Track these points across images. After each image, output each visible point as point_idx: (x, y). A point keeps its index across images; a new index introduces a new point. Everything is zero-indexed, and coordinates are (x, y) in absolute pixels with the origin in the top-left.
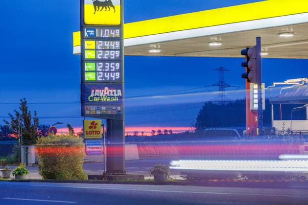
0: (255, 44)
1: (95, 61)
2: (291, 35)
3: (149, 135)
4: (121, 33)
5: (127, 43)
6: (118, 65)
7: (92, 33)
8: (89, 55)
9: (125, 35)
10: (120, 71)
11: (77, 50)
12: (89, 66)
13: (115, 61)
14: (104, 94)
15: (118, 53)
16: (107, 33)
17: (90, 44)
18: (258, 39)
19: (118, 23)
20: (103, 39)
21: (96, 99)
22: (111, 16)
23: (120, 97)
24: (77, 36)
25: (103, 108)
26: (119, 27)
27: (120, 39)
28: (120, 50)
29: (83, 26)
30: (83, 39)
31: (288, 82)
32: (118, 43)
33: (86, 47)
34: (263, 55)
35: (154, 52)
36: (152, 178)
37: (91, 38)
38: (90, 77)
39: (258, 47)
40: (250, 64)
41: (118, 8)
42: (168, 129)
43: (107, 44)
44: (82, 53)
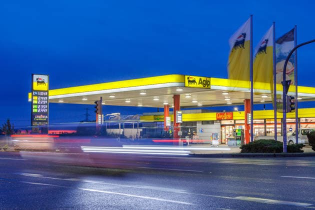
0: (100, 99)
1: (37, 104)
2: (114, 97)
3: (58, 133)
4: (48, 93)
5: (50, 98)
6: (46, 106)
7: (36, 93)
8: (35, 102)
9: (50, 94)
10: (47, 108)
11: (30, 100)
12: (34, 106)
13: (45, 104)
14: (40, 117)
15: (46, 101)
16: (42, 94)
17: (35, 98)
18: (101, 98)
19: (47, 90)
20: (41, 96)
21: (37, 119)
22: (44, 87)
23: (47, 119)
24: (30, 95)
25: (40, 123)
26: (47, 91)
27: (47, 96)
28: (47, 100)
29: (32, 91)
30: (32, 96)
31: (112, 114)
32: (46, 98)
33: (34, 99)
34: (103, 103)
35: (61, 101)
36: (59, 150)
37: (35, 95)
38: (35, 110)
39: (101, 101)
40: (98, 107)
41: (47, 84)
42: (66, 131)
43: (42, 98)
44: (32, 102)
